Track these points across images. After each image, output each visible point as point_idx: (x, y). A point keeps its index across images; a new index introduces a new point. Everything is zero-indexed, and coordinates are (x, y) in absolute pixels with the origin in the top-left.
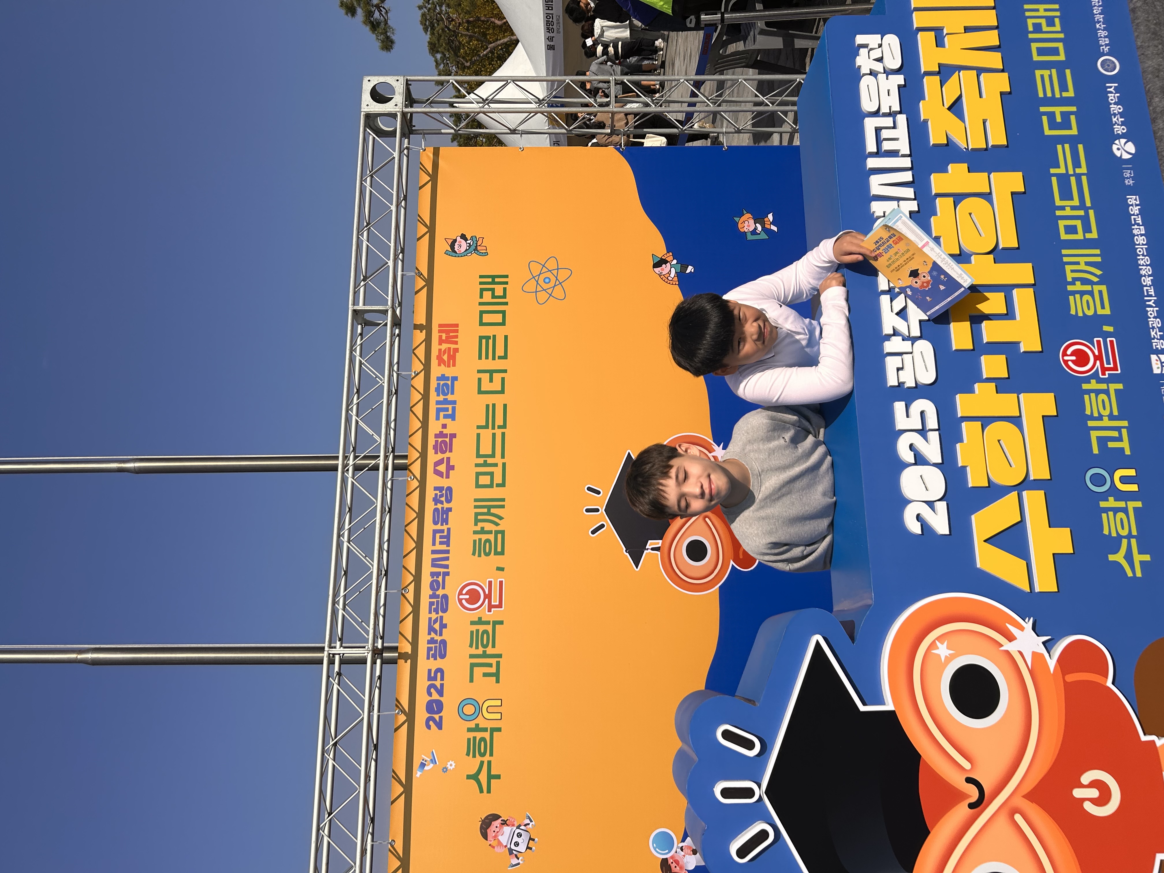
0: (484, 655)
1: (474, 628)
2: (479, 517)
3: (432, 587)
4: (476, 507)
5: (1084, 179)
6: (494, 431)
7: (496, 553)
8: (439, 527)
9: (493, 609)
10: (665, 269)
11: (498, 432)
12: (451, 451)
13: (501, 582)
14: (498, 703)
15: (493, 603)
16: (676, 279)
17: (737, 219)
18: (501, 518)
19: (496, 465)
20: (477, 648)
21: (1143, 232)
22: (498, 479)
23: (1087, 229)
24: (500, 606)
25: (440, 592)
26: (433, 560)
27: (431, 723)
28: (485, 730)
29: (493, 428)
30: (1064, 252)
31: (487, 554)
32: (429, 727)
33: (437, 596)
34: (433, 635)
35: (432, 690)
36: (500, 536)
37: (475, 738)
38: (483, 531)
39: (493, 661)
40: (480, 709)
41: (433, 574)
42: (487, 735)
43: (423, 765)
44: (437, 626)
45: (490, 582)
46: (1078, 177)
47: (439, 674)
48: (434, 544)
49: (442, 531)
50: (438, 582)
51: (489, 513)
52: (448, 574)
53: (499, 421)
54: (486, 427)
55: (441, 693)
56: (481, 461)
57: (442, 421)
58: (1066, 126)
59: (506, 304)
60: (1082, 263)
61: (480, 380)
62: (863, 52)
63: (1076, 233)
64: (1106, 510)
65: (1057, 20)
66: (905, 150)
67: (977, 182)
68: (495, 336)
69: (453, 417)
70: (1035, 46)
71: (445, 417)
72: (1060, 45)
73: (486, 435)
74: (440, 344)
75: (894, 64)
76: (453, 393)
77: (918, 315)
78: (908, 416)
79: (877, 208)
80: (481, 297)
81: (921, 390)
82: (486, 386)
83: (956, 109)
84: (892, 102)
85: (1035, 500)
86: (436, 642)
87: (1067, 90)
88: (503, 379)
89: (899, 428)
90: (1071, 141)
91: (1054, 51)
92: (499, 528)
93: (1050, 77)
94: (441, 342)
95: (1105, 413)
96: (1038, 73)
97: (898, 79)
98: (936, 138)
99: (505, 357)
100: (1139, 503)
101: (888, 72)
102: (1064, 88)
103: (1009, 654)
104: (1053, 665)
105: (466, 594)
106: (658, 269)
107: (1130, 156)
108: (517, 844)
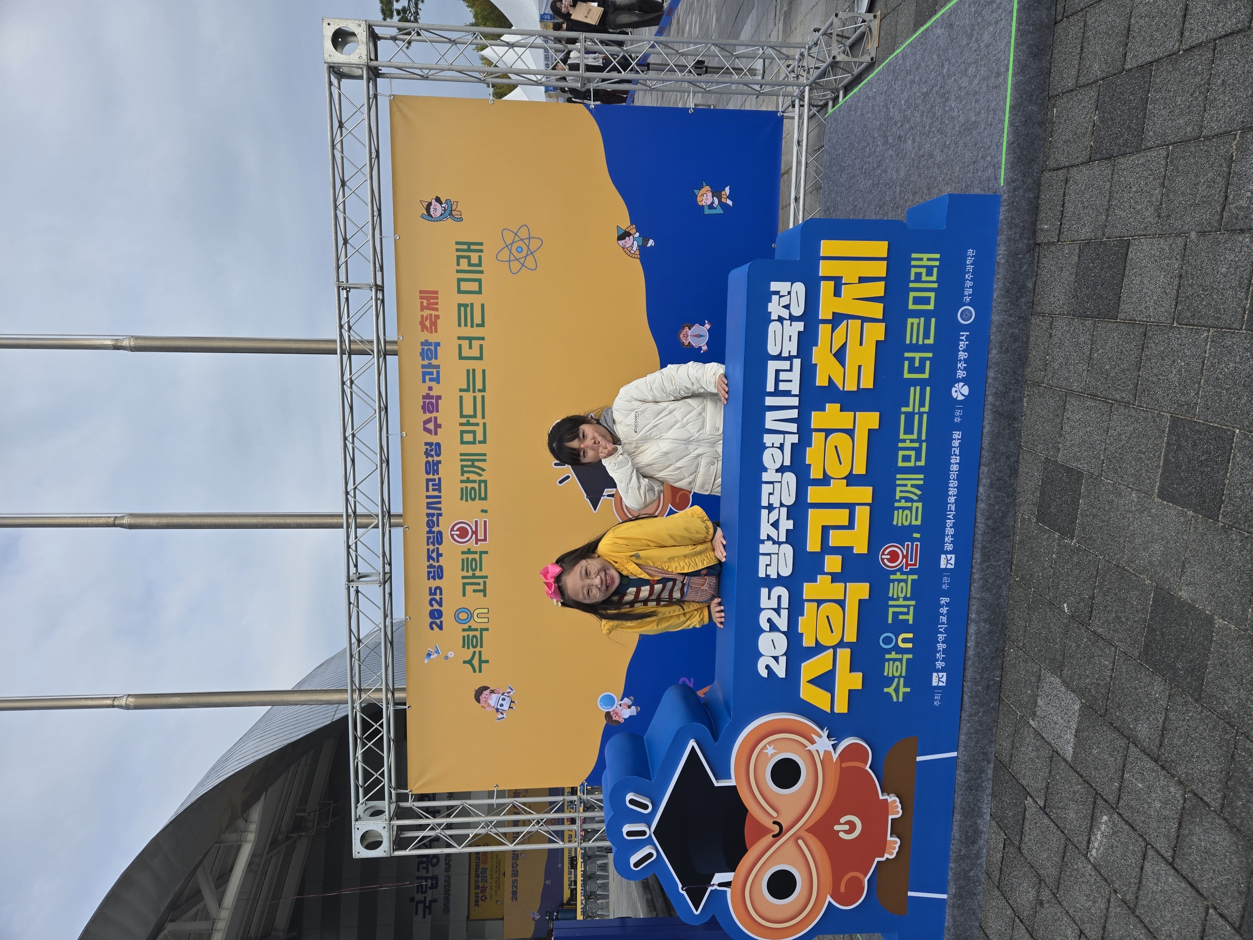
0: (474, 577)
1: (465, 556)
2: (465, 469)
3: (428, 524)
4: (462, 460)
5: (925, 416)
6: (475, 394)
7: (480, 499)
8: (431, 476)
9: (479, 543)
10: (628, 241)
11: (479, 395)
12: (437, 411)
13: (485, 522)
14: (486, 611)
15: (479, 538)
16: (638, 252)
17: (696, 191)
18: (483, 470)
19: (477, 424)
20: (468, 571)
21: (958, 461)
22: (480, 437)
23: (918, 458)
24: (485, 540)
25: (435, 529)
26: (428, 503)
27: (434, 626)
28: (476, 630)
29: (474, 392)
30: (898, 476)
31: (473, 499)
32: (432, 628)
33: (434, 532)
34: (431, 562)
35: (433, 602)
36: (483, 485)
37: (468, 636)
38: (468, 481)
39: (481, 581)
40: (472, 616)
41: (428, 515)
42: (478, 634)
43: (429, 655)
44: (434, 555)
45: (476, 522)
46: (921, 414)
47: (438, 591)
48: (428, 490)
49: (434, 480)
50: (433, 521)
51: (473, 466)
52: (441, 515)
53: (479, 386)
54: (467, 390)
55: (440, 604)
56: (464, 420)
57: (429, 384)
58: (921, 370)
59: (482, 272)
60: (909, 486)
61: (460, 346)
62: (775, 298)
63: (910, 461)
64: (889, 660)
65: (935, 270)
66: (796, 391)
67: (845, 419)
68: (472, 304)
69: (437, 380)
70: (912, 295)
71: (431, 380)
72: (932, 295)
73: (468, 398)
74: (422, 310)
75: (798, 311)
76: (436, 358)
77: (787, 524)
78: (769, 598)
79: (768, 439)
80: (458, 264)
81: (780, 581)
82: (466, 352)
83: (840, 355)
84: (792, 348)
85: (844, 655)
86: (434, 567)
87: (929, 338)
88: (481, 346)
89: (762, 606)
90: (922, 383)
91: (926, 301)
92: (482, 478)
93: (919, 324)
94: (423, 308)
95: (902, 595)
96: (910, 321)
97: (799, 326)
98: (821, 381)
99: (482, 325)
100: (910, 656)
101: (792, 318)
102: (927, 336)
103: (809, 751)
104: (835, 757)
105: (457, 530)
106: (621, 242)
107: (963, 398)
108: (502, 705)
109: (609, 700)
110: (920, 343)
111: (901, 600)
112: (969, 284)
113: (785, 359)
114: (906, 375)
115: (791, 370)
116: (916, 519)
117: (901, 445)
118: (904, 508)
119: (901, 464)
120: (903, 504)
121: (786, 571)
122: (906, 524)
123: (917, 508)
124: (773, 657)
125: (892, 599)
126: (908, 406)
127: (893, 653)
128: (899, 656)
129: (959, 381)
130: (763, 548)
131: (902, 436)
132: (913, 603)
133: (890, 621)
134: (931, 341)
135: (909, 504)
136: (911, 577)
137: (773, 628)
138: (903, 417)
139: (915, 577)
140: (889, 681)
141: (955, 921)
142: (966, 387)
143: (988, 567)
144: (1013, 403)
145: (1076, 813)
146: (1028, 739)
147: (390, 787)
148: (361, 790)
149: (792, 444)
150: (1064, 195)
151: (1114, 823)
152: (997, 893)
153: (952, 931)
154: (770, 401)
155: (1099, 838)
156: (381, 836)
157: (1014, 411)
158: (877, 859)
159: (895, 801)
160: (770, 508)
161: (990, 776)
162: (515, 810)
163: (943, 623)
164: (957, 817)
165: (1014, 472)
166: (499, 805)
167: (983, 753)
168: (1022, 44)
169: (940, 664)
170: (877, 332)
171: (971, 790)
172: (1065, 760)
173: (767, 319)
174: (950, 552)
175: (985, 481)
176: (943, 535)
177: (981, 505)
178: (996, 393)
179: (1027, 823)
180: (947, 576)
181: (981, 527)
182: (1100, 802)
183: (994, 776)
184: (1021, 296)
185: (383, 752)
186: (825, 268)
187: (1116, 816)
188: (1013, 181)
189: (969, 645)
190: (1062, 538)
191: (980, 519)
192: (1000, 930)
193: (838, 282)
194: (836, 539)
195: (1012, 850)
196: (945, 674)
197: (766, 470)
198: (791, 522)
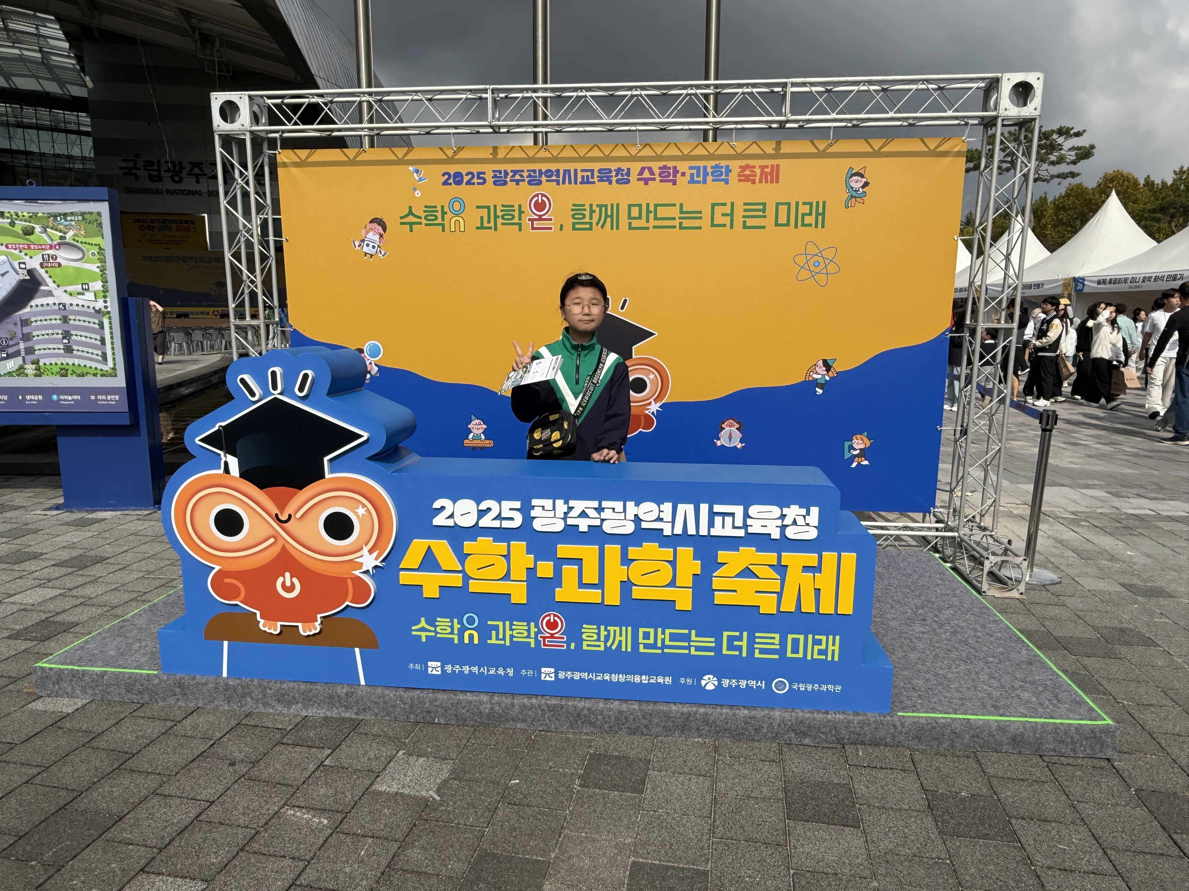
0: (496, 217)
1: (516, 208)
2: (603, 208)
3: (548, 171)
4: (612, 205)
5: (687, 652)
6: (677, 219)
7: (574, 224)
8: (596, 174)
9: (530, 222)
10: (822, 370)
11: (676, 223)
12: (661, 181)
13: (551, 228)
14: (462, 229)
15: (535, 222)
16: (811, 379)
17: (865, 434)
18: (602, 227)
19: (648, 221)
20: (502, 211)
21: (643, 682)
22: (635, 223)
23: (646, 646)
24: (533, 228)
25: (544, 178)
26: (569, 171)
27: (447, 176)
28: (443, 219)
29: (680, 218)
30: (630, 628)
31: (573, 217)
32: (444, 175)
33: (540, 176)
34: (511, 174)
35: (470, 176)
36: (588, 226)
37: (437, 211)
38: (592, 211)
39: (492, 224)
40: (457, 215)
41: (558, 171)
42: (439, 221)
43: (417, 171)
44: (517, 177)
45: (551, 220)
46: (689, 648)
47: (482, 181)
48: (582, 171)
49: (593, 177)
50: (551, 176)
51: (607, 216)
52: (558, 184)
53: (686, 223)
54: (681, 212)
55: (469, 183)
56: (652, 208)
57: (688, 173)
58: (730, 647)
59: (796, 226)
60: (620, 638)
61: (725, 204)
62: (803, 511)
63: (644, 639)
64: (452, 622)
65: (824, 657)
66: (713, 532)
67: (685, 578)
68: (765, 217)
69: (692, 181)
70: (801, 637)
71: (692, 175)
72: (800, 655)
73: (674, 212)
74: (760, 167)
75: (790, 533)
76: (713, 180)
77: (584, 525)
78: (511, 509)
79: (667, 507)
80: (804, 203)
81: (528, 520)
82: (718, 210)
83: (747, 573)
84: (755, 527)
85: (456, 580)
86: (506, 177)
87: (760, 653)
88: (725, 225)
89: (503, 503)
90: (718, 648)
91: (795, 650)
92: (594, 225)
93: (773, 644)
94: (762, 168)
95: (515, 634)
96: (777, 636)
97: (776, 535)
98: (723, 555)
99: (745, 227)
100: (456, 642)
101: (783, 528)
102: (762, 651)
103: (362, 549)
104: (357, 573)
105: (542, 200)
106: (821, 363)
107: (703, 685)
108: (368, 245)
109: (375, 353)
110: (756, 646)
111: (511, 633)
112: (809, 687)
113: (745, 521)
114: (726, 634)
115: (734, 527)
116: (588, 645)
117: (660, 630)
118: (598, 634)
119: (641, 630)
120: (603, 633)
121: (537, 525)
122: (584, 636)
123: (599, 646)
124: (453, 514)
125: (511, 625)
126: (696, 636)
127: (459, 626)
128: (456, 632)
129: (719, 681)
130: (560, 503)
131: (668, 631)
132: (508, 644)
133: (489, 623)
134: (757, 655)
135: (602, 639)
136: (532, 641)
137: (482, 513)
138: (687, 631)
139: (533, 645)
140: (431, 622)
141: (202, 684)
142: (713, 687)
143: (543, 710)
144: (698, 729)
145: (324, 795)
146: (384, 749)
147: (283, 131)
148: (279, 101)
149: (662, 530)
150: (891, 769)
151: (322, 829)
152: (234, 723)
153: (192, 682)
154: (704, 508)
155: (305, 816)
156: (233, 121)
157: (690, 730)
158: (258, 613)
159: (315, 629)
160: (600, 510)
161: (343, 715)
162: (264, 258)
163: (488, 671)
164: (303, 687)
165: (633, 732)
166: (267, 242)
167: (365, 709)
168: (1025, 728)
169: (449, 668)
170: (768, 606)
171: (329, 698)
172: (371, 784)
173: (783, 504)
174: (556, 676)
175: (624, 707)
176: (573, 670)
177: (601, 705)
178: (707, 714)
179: (305, 749)
180: (534, 674)
181: (581, 704)
182: (339, 817)
183: (344, 719)
184: (796, 734)
185: (319, 124)
186: (830, 557)
187: (329, 831)
188: (902, 724)
189: (468, 694)
190: (580, 777)
191: (588, 704)
192: (198, 726)
193: (816, 569)
194: (569, 572)
195: (277, 736)
196: (440, 673)
197: (637, 505)
198: (586, 529)
